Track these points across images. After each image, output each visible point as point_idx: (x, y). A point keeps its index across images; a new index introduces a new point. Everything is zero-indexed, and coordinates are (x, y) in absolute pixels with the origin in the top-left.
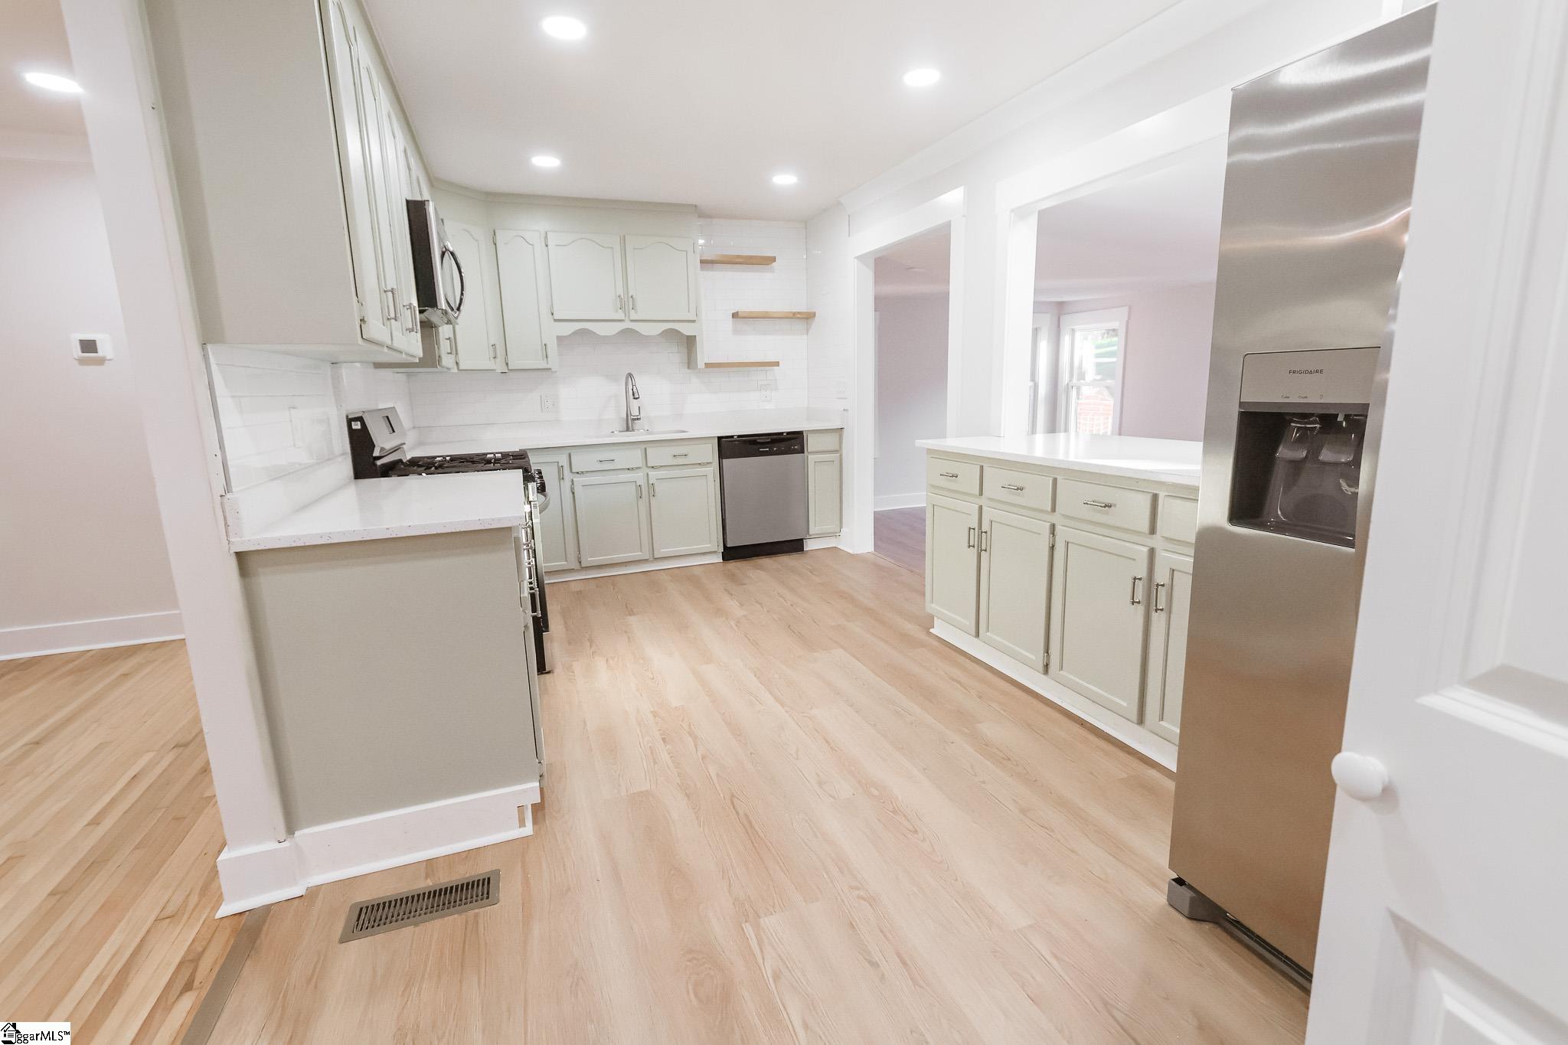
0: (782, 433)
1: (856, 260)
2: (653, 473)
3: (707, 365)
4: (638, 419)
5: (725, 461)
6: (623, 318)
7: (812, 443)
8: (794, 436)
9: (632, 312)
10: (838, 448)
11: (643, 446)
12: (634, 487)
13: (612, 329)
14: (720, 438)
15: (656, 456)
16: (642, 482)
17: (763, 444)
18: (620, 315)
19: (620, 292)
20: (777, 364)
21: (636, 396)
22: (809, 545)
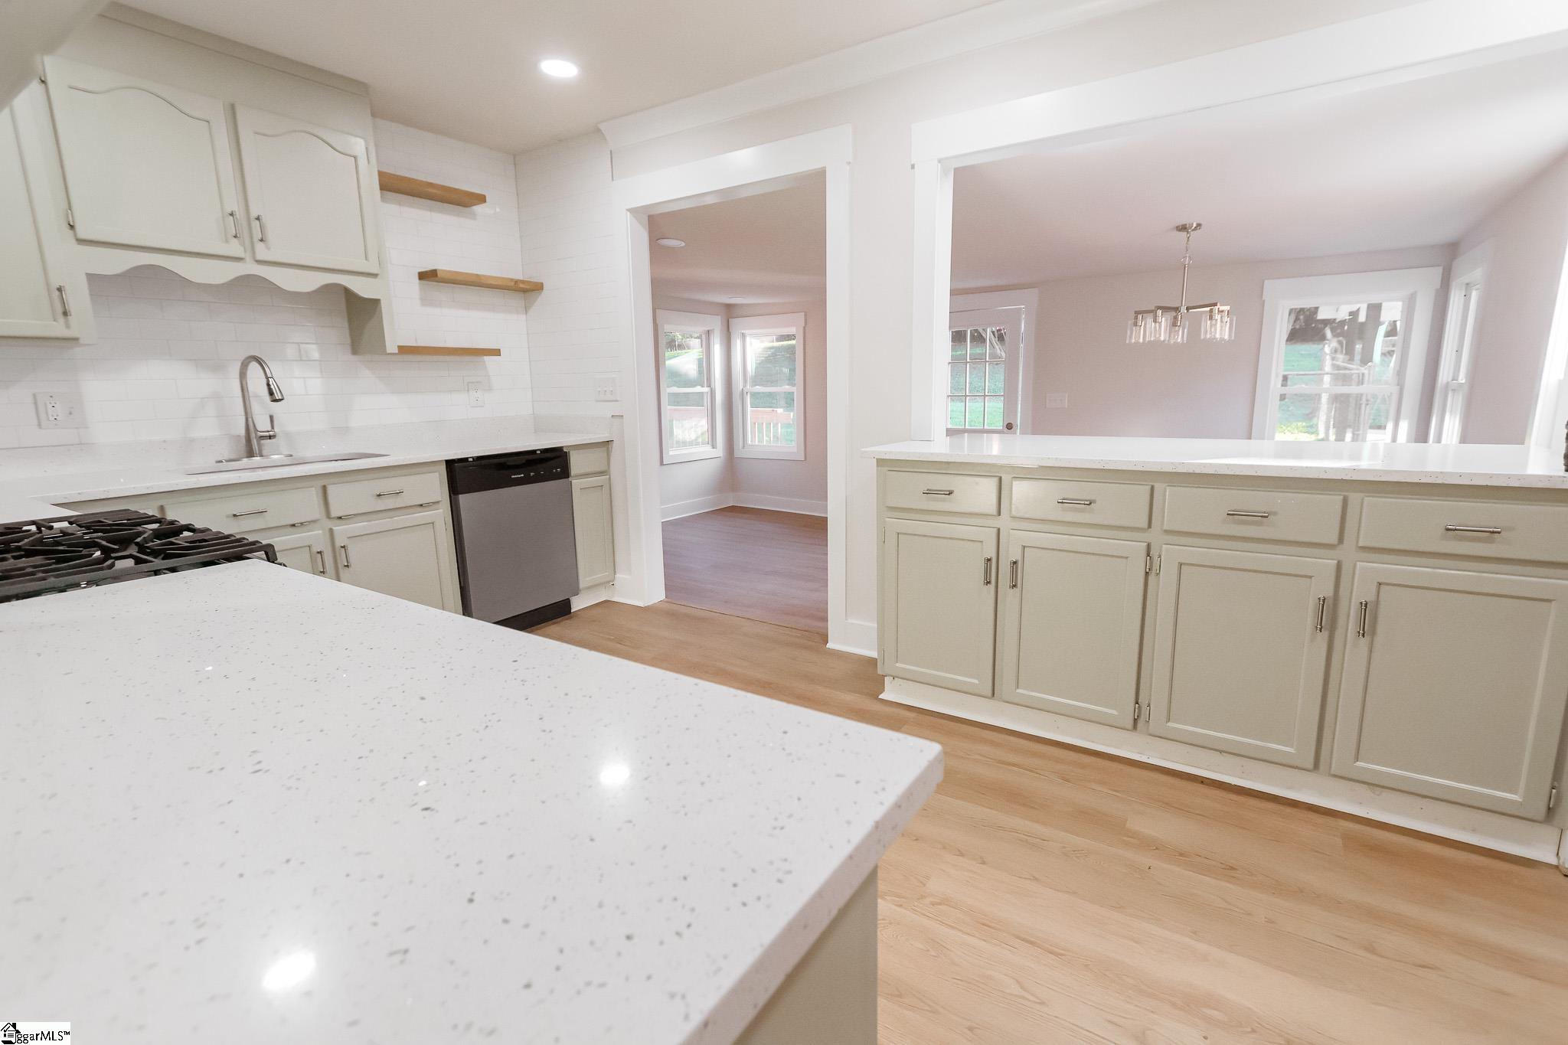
0: (533, 452)
1: (628, 213)
2: (339, 529)
3: (404, 350)
4: (270, 437)
5: (463, 499)
6: (242, 255)
7: (577, 463)
8: (548, 455)
9: (259, 246)
10: (603, 468)
11: (321, 483)
12: (307, 556)
13: (221, 273)
14: (450, 463)
15: (343, 498)
16: (323, 544)
17: (516, 468)
18: (235, 248)
19: (233, 204)
20: (496, 352)
21: (278, 396)
22: (577, 604)
